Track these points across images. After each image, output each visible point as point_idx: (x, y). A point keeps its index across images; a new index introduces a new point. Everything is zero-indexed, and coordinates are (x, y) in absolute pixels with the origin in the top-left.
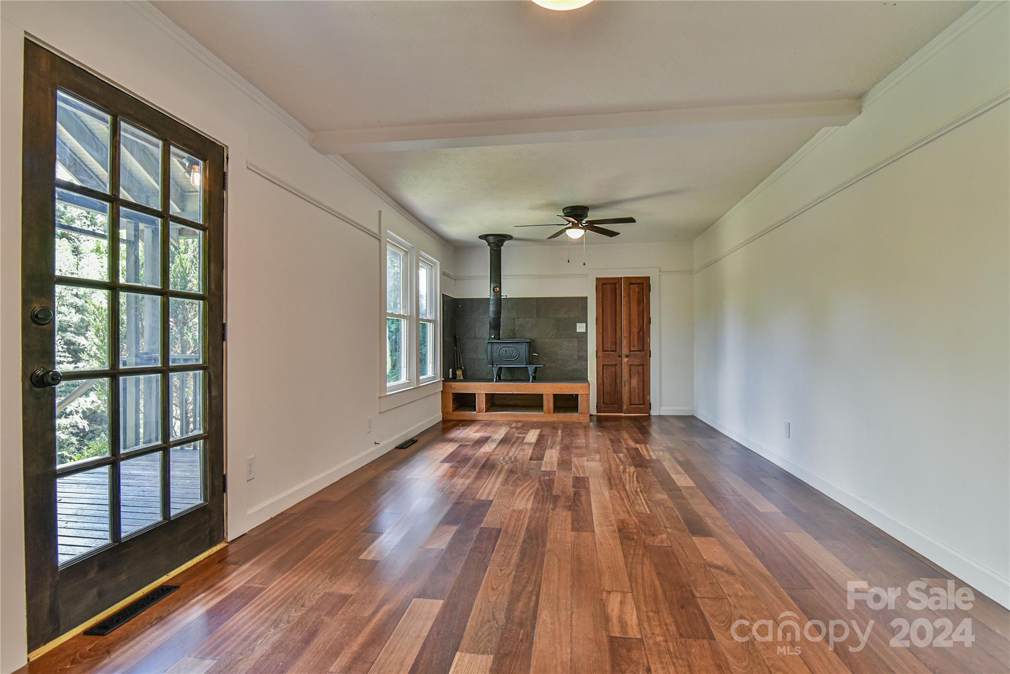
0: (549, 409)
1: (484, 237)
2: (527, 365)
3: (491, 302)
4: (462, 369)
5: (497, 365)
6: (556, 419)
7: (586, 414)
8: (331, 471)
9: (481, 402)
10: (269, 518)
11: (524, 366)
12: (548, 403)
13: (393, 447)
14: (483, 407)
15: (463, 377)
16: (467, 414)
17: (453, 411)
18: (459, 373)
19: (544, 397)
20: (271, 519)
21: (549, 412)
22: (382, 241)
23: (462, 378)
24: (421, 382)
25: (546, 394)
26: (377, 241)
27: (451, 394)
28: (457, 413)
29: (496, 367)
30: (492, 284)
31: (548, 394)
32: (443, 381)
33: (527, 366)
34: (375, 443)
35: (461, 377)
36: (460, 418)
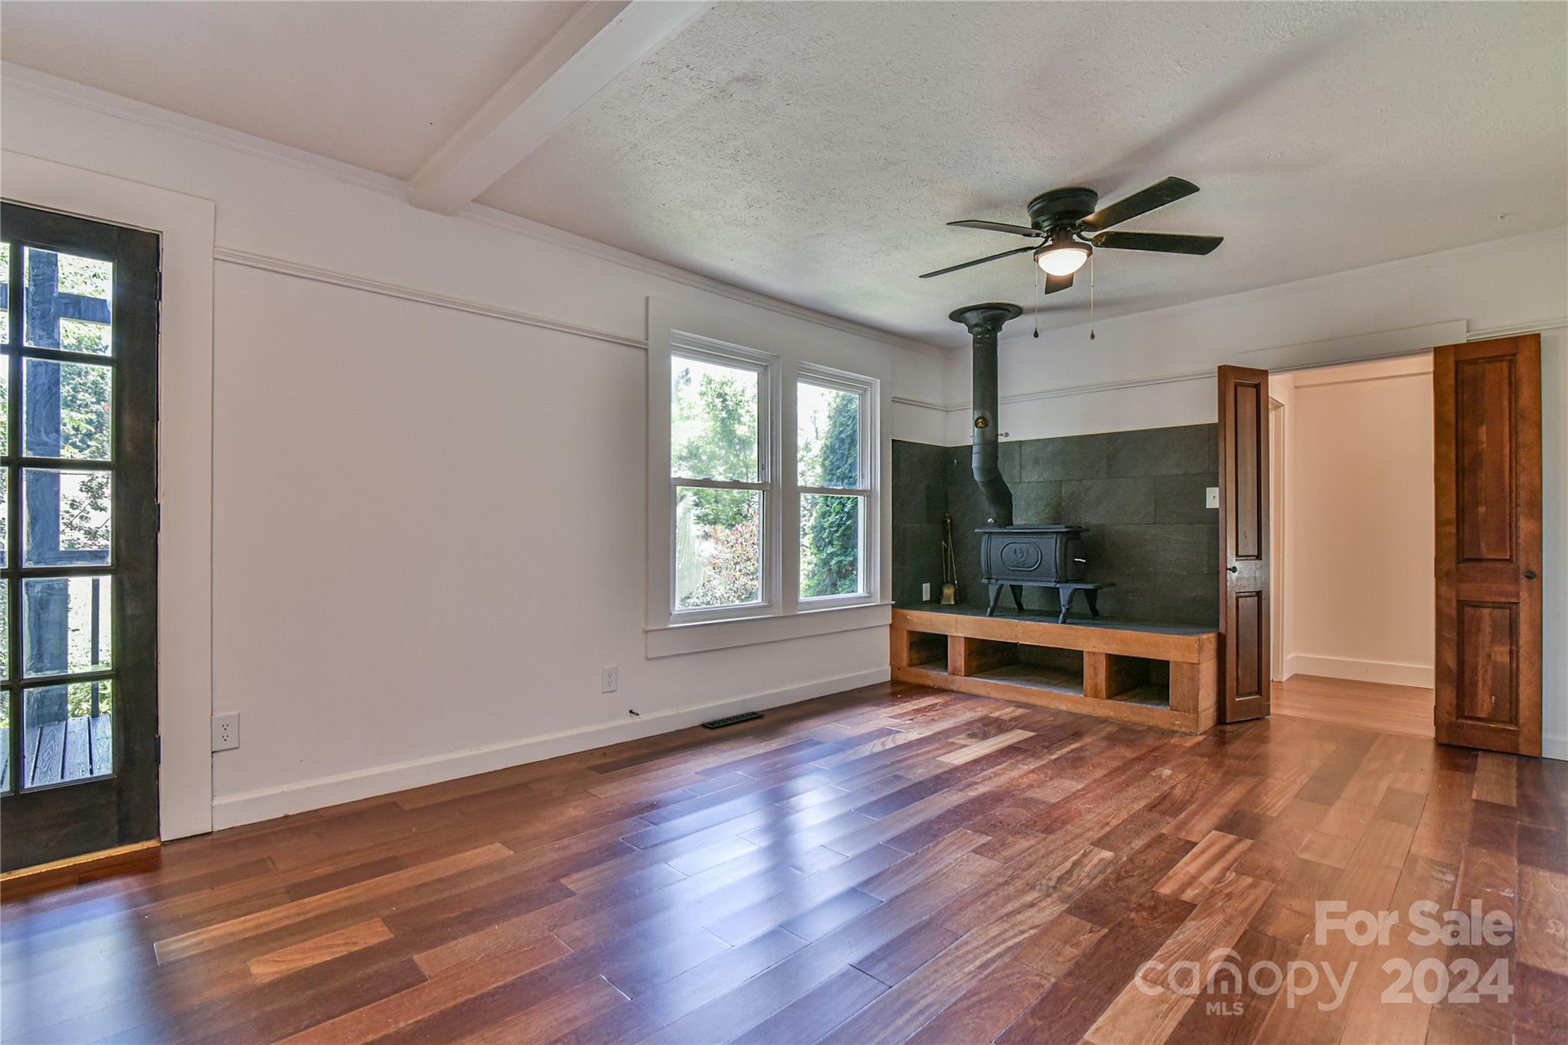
0: (1096, 686)
1: (957, 316)
2: (1058, 582)
3: (975, 449)
4: (954, 584)
5: (997, 580)
6: (1112, 714)
7: (1188, 711)
8: (474, 752)
9: (957, 655)
10: (282, 816)
11: (1052, 585)
12: (1096, 674)
13: (697, 722)
14: (961, 666)
15: (955, 600)
16: (933, 676)
17: (911, 665)
18: (949, 591)
19: (1086, 658)
20: (284, 817)
21: (1096, 695)
22: (650, 351)
23: (953, 603)
24: (799, 607)
25: (1089, 652)
26: (642, 353)
27: (905, 633)
28: (915, 670)
29: (996, 584)
30: (976, 412)
31: (1094, 653)
32: (892, 605)
33: (1058, 586)
34: (631, 712)
35: (951, 601)
36: (921, 681)
